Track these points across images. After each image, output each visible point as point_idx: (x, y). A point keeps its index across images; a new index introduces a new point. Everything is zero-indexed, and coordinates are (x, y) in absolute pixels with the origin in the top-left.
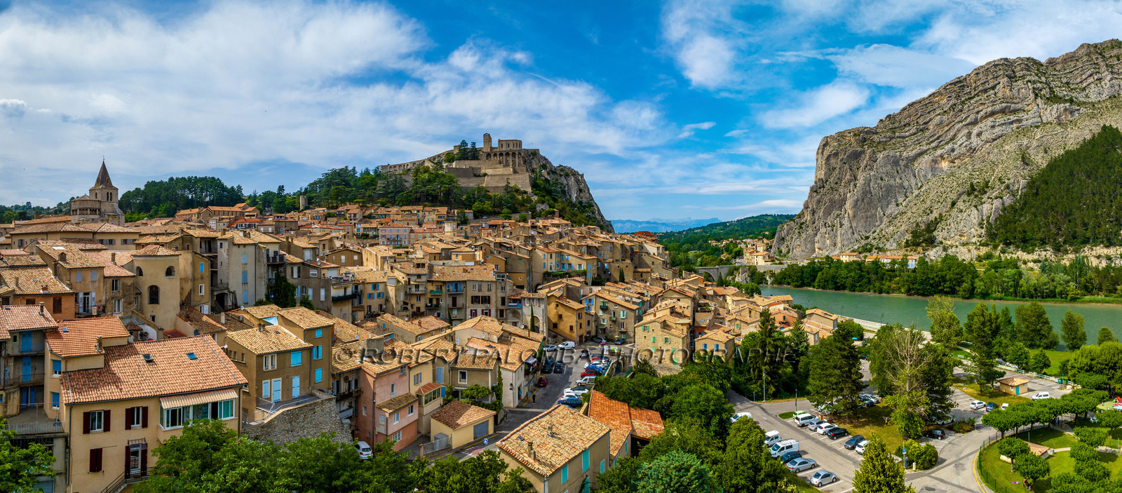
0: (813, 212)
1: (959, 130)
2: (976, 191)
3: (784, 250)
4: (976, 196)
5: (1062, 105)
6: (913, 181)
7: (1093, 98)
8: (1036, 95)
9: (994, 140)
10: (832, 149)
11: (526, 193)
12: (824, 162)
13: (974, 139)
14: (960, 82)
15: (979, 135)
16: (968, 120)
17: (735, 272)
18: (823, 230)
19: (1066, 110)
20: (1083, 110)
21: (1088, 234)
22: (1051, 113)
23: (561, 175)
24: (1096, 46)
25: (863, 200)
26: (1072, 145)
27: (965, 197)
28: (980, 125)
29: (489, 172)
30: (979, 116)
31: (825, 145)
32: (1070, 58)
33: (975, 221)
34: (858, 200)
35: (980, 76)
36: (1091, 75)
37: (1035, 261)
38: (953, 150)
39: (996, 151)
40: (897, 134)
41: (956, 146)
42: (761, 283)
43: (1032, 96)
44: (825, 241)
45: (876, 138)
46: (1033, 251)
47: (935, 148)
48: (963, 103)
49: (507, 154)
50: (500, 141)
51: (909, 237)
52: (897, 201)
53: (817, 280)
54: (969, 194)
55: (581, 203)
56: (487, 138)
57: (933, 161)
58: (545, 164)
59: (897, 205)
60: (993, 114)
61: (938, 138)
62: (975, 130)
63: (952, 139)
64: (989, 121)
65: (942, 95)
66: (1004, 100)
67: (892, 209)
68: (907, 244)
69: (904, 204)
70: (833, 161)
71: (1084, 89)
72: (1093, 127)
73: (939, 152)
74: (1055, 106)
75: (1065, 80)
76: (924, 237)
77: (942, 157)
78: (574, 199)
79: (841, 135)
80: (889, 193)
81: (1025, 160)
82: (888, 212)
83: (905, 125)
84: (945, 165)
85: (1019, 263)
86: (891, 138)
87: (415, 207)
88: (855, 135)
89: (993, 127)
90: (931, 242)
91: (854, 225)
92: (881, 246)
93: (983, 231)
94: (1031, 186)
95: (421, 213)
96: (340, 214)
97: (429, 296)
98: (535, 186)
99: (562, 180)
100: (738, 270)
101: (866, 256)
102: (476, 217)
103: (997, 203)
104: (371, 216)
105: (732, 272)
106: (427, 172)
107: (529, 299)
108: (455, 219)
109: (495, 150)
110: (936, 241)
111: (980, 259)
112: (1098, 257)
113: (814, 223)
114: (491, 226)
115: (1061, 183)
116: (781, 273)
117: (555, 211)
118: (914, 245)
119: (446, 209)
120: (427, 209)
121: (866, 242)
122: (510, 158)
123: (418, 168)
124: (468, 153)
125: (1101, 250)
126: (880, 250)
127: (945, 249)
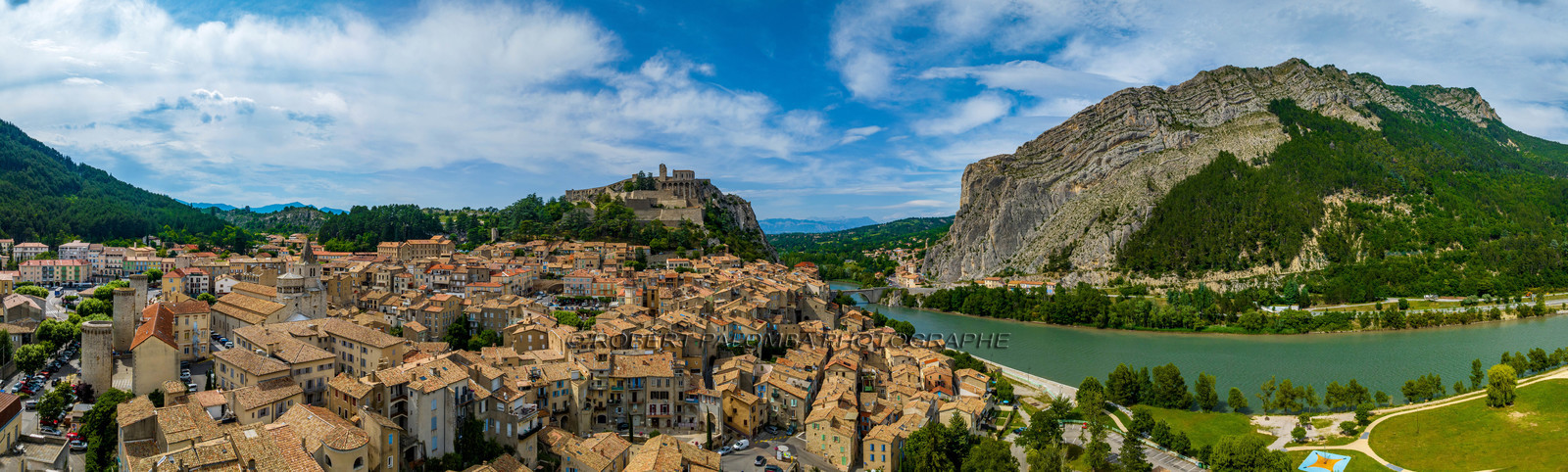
0: (959, 236)
1: (1090, 157)
2: (1107, 218)
3: (933, 273)
4: (1107, 223)
5: (1183, 132)
6: (1049, 206)
7: (1210, 123)
8: (1160, 122)
9: (1122, 166)
10: (975, 176)
11: (698, 227)
12: (968, 188)
13: (1104, 165)
14: (1091, 111)
15: (1108, 161)
16: (1099, 148)
17: (889, 294)
18: (968, 254)
19: (1186, 136)
20: (1201, 136)
21: (1210, 260)
22: (1172, 139)
23: (730, 204)
24: (1212, 73)
25: (1004, 226)
26: (1193, 171)
27: (1096, 224)
28: (1109, 152)
29: (665, 203)
30: (1109, 143)
31: (969, 172)
32: (1190, 85)
33: (1107, 247)
34: (1000, 226)
35: (1109, 105)
36: (1208, 101)
37: (1162, 287)
38: (1085, 176)
39: (1124, 177)
40: (1034, 161)
41: (1087, 172)
42: (913, 305)
43: (1156, 123)
44: (970, 265)
45: (1015, 164)
46: (1159, 277)
47: (1069, 174)
48: (1094, 130)
49: (681, 184)
50: (674, 171)
51: (1046, 262)
52: (1035, 225)
53: (964, 305)
54: (1100, 221)
55: (748, 230)
56: (663, 168)
57: (1067, 186)
58: (716, 193)
59: (1036, 229)
60: (1120, 141)
61: (1071, 165)
62: (1105, 157)
63: (1084, 165)
64: (1117, 149)
65: (1074, 123)
66: (1131, 127)
67: (1030, 234)
68: (1046, 270)
69: (1041, 228)
70: (976, 187)
71: (1202, 115)
72: (1211, 153)
73: (1073, 178)
74: (1177, 133)
75: (1185, 107)
76: (1060, 263)
77: (1075, 182)
78: (742, 227)
79: (984, 162)
80: (1028, 219)
81: (1151, 187)
82: (1028, 236)
83: (1041, 152)
84: (1077, 190)
85: (1148, 289)
86: (1029, 165)
87: (597, 243)
88: (997, 163)
89: (1121, 154)
90: (1067, 268)
91: (997, 249)
92: (1021, 270)
93: (1114, 256)
94: (1157, 211)
95: (602, 250)
96: (528, 250)
97: (611, 391)
98: (706, 219)
99: (731, 208)
100: (890, 291)
101: (1008, 281)
102: (653, 252)
103: (1126, 229)
104: (556, 252)
105: (886, 294)
106: (608, 200)
107: (706, 396)
108: (634, 256)
109: (670, 180)
110: (1073, 266)
111: (1111, 284)
112: (1219, 282)
113: (960, 247)
114: (667, 279)
115: (1184, 209)
116: (931, 296)
117: (725, 245)
118: (1051, 270)
119: (625, 245)
120: (608, 245)
121: (1008, 265)
122: (684, 189)
123: (600, 196)
124: (645, 183)
125: (1221, 275)
126: (1020, 274)
127: (1080, 274)
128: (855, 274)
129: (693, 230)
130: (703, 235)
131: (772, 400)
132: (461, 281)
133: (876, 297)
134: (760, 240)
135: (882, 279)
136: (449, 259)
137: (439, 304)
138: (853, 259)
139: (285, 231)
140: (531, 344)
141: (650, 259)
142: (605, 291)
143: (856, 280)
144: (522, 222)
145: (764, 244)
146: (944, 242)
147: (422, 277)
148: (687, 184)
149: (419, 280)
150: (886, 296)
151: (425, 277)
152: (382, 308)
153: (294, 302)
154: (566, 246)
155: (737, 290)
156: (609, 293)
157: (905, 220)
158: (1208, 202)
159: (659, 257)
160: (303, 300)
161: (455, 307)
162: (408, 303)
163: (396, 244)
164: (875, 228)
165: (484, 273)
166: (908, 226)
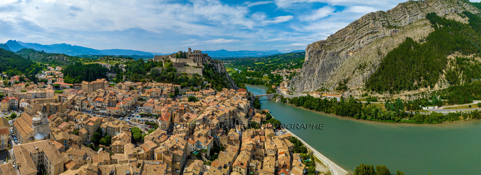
0: (304, 74)
1: (356, 41)
2: (362, 67)
3: (294, 88)
4: (362, 70)
5: (392, 29)
6: (339, 61)
7: (403, 25)
8: (383, 26)
9: (368, 44)
10: (311, 49)
11: (200, 76)
12: (308, 54)
13: (361, 44)
14: (356, 22)
15: (363, 42)
16: (359, 37)
17: (276, 97)
18: (307, 82)
19: (393, 31)
20: (399, 30)
21: (402, 86)
22: (388, 32)
23: (215, 63)
24: (404, 4)
25: (321, 70)
26: (396, 46)
27: (357, 70)
28: (363, 39)
29: (189, 64)
30: (363, 35)
31: (308, 48)
32: (395, 9)
33: (361, 80)
34: (320, 70)
35: (364, 19)
36: (402, 16)
37: (383, 98)
38: (354, 49)
39: (369, 49)
40: (334, 42)
41: (355, 47)
42: (285, 103)
43: (382, 26)
44: (308, 86)
45: (326, 44)
46: (382, 93)
47: (347, 48)
48: (357, 30)
49: (196, 56)
50: (194, 51)
51: (338, 85)
52: (334, 69)
53: (304, 105)
54: (359, 69)
55: (222, 73)
56: (190, 49)
57: (347, 53)
58: (210, 59)
59: (334, 71)
60: (368, 34)
61: (348, 44)
62: (362, 40)
63: (354, 44)
64: (366, 37)
65: (350, 27)
66: (372, 28)
67: (332, 73)
68: (337, 89)
69: (336, 70)
70: (311, 54)
71: (400, 21)
72: (403, 38)
73: (349, 49)
74: (390, 30)
75: (393, 18)
76: (342, 87)
77: (350, 51)
78: (219, 72)
79: (314, 44)
80: (331, 67)
81: (379, 53)
82: (331, 74)
83: (337, 39)
84: (351, 54)
85: (378, 99)
86: (332, 44)
87: (161, 84)
88: (319, 44)
89: (368, 39)
90: (346, 89)
91: (318, 79)
93: (364, 84)
94: (381, 64)
95: (163, 87)
96: (135, 86)
98: (203, 73)
99: (215, 65)
101: (322, 93)
102: (182, 88)
103: (369, 72)
104: (146, 87)
106: (169, 61)
108: (174, 90)
109: (192, 54)
110: (347, 88)
111: (363, 96)
112: (406, 96)
114: (180, 110)
115: (392, 63)
116: (292, 99)
117: (210, 84)
118: (339, 90)
119: (171, 85)
120: (165, 84)
121: (322, 86)
122: (197, 57)
123: (166, 59)
124: (182, 55)
125: (407, 92)
126: (327, 90)
127: (351, 91)
128: (266, 83)
129: (198, 78)
130: (202, 80)
132: (106, 106)
133: (271, 97)
134: (226, 77)
135: (275, 89)
136: (104, 93)
137: (93, 122)
138: (267, 74)
141: (181, 90)
143: (266, 85)
144: (134, 74)
145: (228, 78)
146: (299, 75)
147: (92, 103)
148: (199, 56)
152: (74, 120)
154: (150, 84)
155: (206, 117)
156: (159, 113)
157: (289, 54)
158: (402, 59)
159: (184, 90)
161: (99, 123)
162: (83, 120)
165: (114, 102)
166: (290, 56)
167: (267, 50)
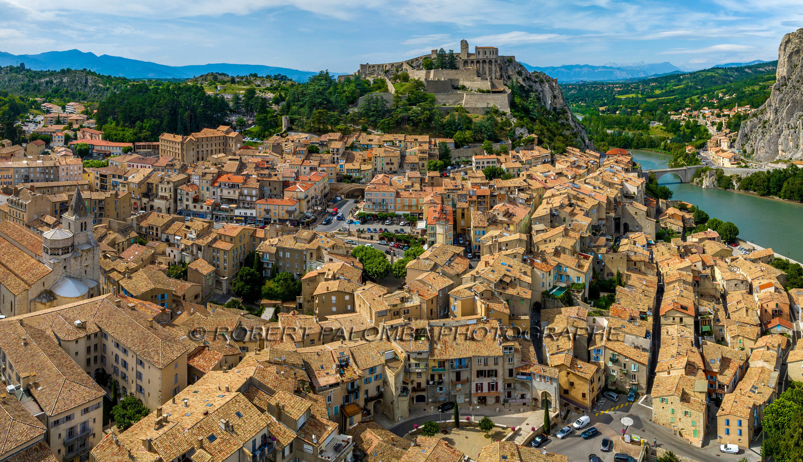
3: (749, 150)
10: (793, 46)
11: (504, 114)
12: (786, 60)
17: (702, 174)
18: (786, 132)
23: (536, 82)
29: (467, 84)
31: (787, 42)
42: (729, 188)
44: (788, 143)
49: (484, 62)
50: (477, 48)
53: (783, 190)
55: (555, 109)
56: (464, 44)
58: (521, 70)
70: (795, 58)
78: (548, 107)
87: (397, 136)
95: (403, 144)
96: (322, 144)
97: (431, 372)
98: (512, 105)
99: (537, 86)
100: (704, 171)
102: (457, 146)
104: (353, 147)
105: (698, 174)
106: (406, 78)
107: (540, 376)
108: (437, 152)
109: (472, 58)
113: (777, 123)
114: (479, 197)
116: (747, 179)
117: (534, 136)
119: (426, 138)
120: (410, 138)
122: (487, 67)
123: (397, 73)
124: (446, 61)
128: (663, 143)
129: (499, 119)
130: (510, 125)
131: (610, 364)
132: (252, 196)
133: (689, 176)
134: (567, 119)
135: (694, 155)
136: (238, 163)
137: (228, 239)
138: (660, 120)
139: (62, 97)
140: (335, 305)
141: (454, 153)
142: (410, 206)
143: (664, 149)
144: (315, 111)
145: (572, 124)
146: (760, 116)
147: (208, 189)
148: (490, 62)
149: (207, 194)
150: (699, 176)
151: (212, 189)
152: (164, 237)
153: (62, 265)
154: (364, 139)
155: (556, 210)
156: (414, 208)
157: (709, 70)
159: (464, 152)
160: (73, 261)
161: (246, 240)
162: (194, 236)
163: (179, 138)
164: (677, 77)
165: (277, 186)
166: (712, 77)
167: (643, 62)
